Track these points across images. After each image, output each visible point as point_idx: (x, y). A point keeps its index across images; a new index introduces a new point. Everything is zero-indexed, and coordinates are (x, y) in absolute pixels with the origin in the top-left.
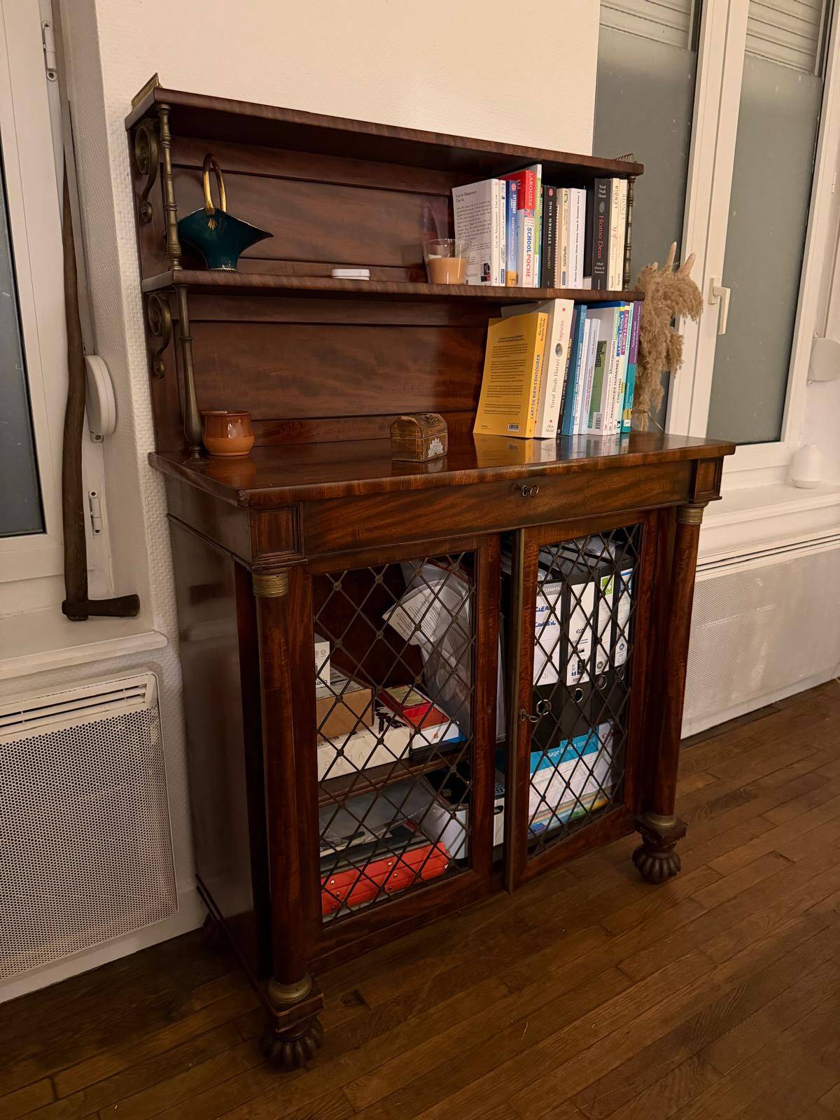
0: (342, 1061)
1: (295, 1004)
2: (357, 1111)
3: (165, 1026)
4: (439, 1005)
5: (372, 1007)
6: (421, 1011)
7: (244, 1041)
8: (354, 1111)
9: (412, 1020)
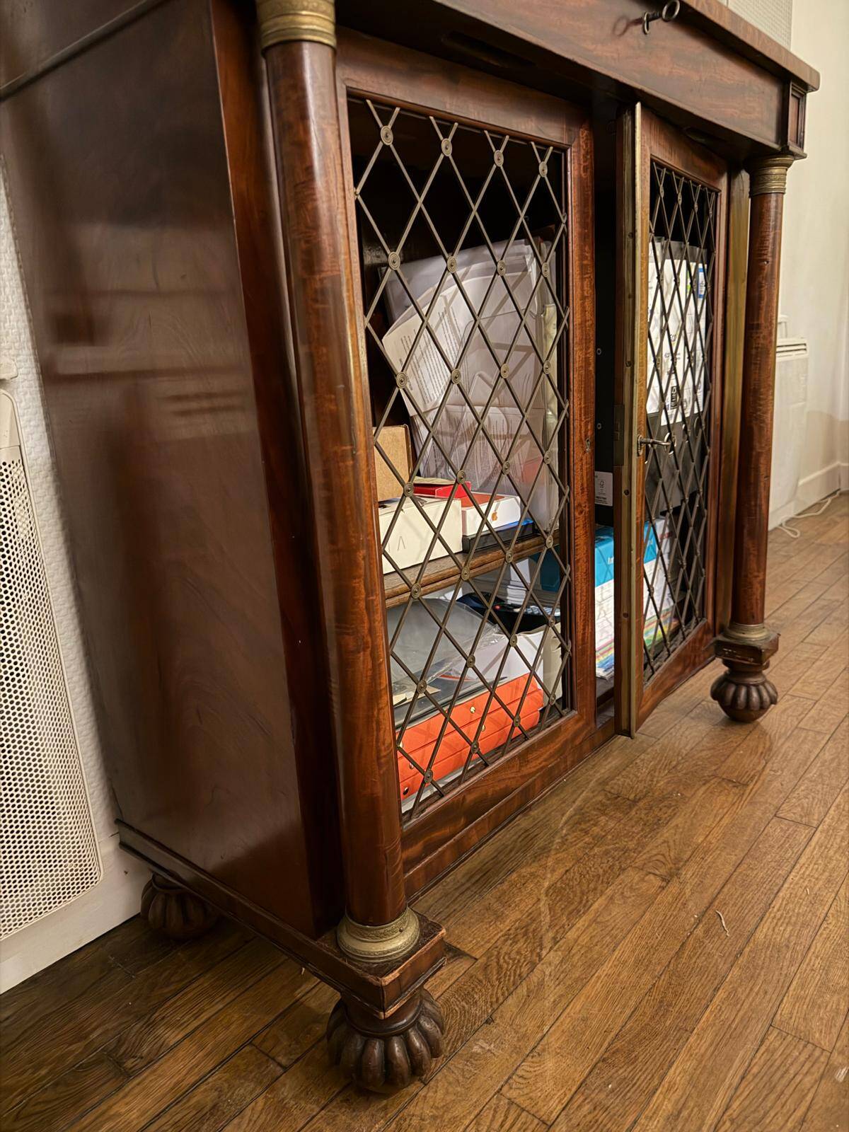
0: (476, 1049)
1: (406, 958)
2: (549, 1123)
3: (120, 1088)
4: (578, 925)
5: (477, 954)
6: (555, 941)
7: (286, 1069)
8: (544, 1123)
9: (553, 957)
